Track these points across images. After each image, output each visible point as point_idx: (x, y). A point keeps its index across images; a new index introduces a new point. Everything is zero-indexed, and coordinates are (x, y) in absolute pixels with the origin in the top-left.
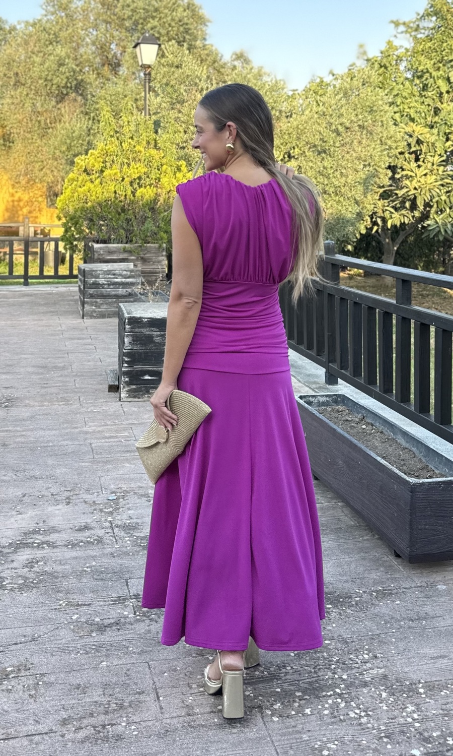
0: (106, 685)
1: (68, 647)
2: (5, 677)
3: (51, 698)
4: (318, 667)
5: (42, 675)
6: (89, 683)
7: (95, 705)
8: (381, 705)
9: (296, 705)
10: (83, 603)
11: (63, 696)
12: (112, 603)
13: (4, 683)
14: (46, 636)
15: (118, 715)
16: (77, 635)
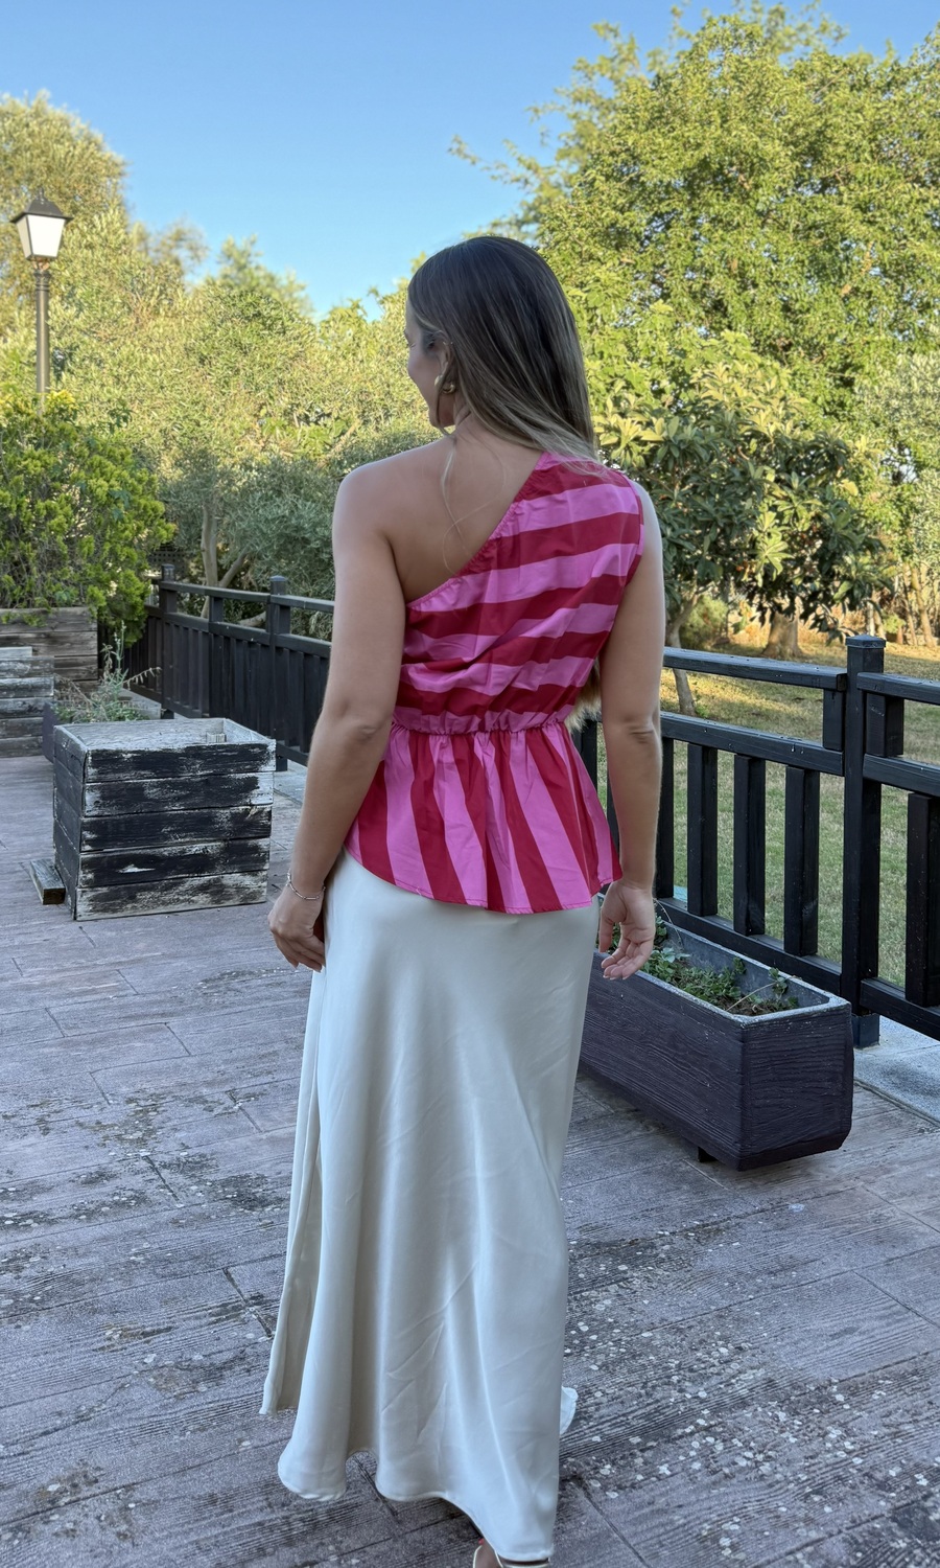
0: (267, 1486)
1: (160, 1422)
2: (49, 1506)
3: (165, 1533)
4: (650, 1384)
5: (128, 1488)
6: (231, 1489)
7: (261, 1531)
8: (784, 1435)
9: (639, 1461)
10: (156, 1328)
11: (189, 1523)
12: (214, 1319)
13: (52, 1518)
14: (104, 1406)
15: (316, 1542)
16: (169, 1395)
